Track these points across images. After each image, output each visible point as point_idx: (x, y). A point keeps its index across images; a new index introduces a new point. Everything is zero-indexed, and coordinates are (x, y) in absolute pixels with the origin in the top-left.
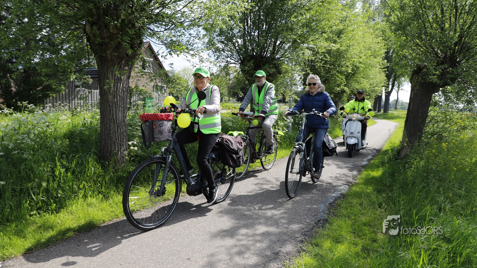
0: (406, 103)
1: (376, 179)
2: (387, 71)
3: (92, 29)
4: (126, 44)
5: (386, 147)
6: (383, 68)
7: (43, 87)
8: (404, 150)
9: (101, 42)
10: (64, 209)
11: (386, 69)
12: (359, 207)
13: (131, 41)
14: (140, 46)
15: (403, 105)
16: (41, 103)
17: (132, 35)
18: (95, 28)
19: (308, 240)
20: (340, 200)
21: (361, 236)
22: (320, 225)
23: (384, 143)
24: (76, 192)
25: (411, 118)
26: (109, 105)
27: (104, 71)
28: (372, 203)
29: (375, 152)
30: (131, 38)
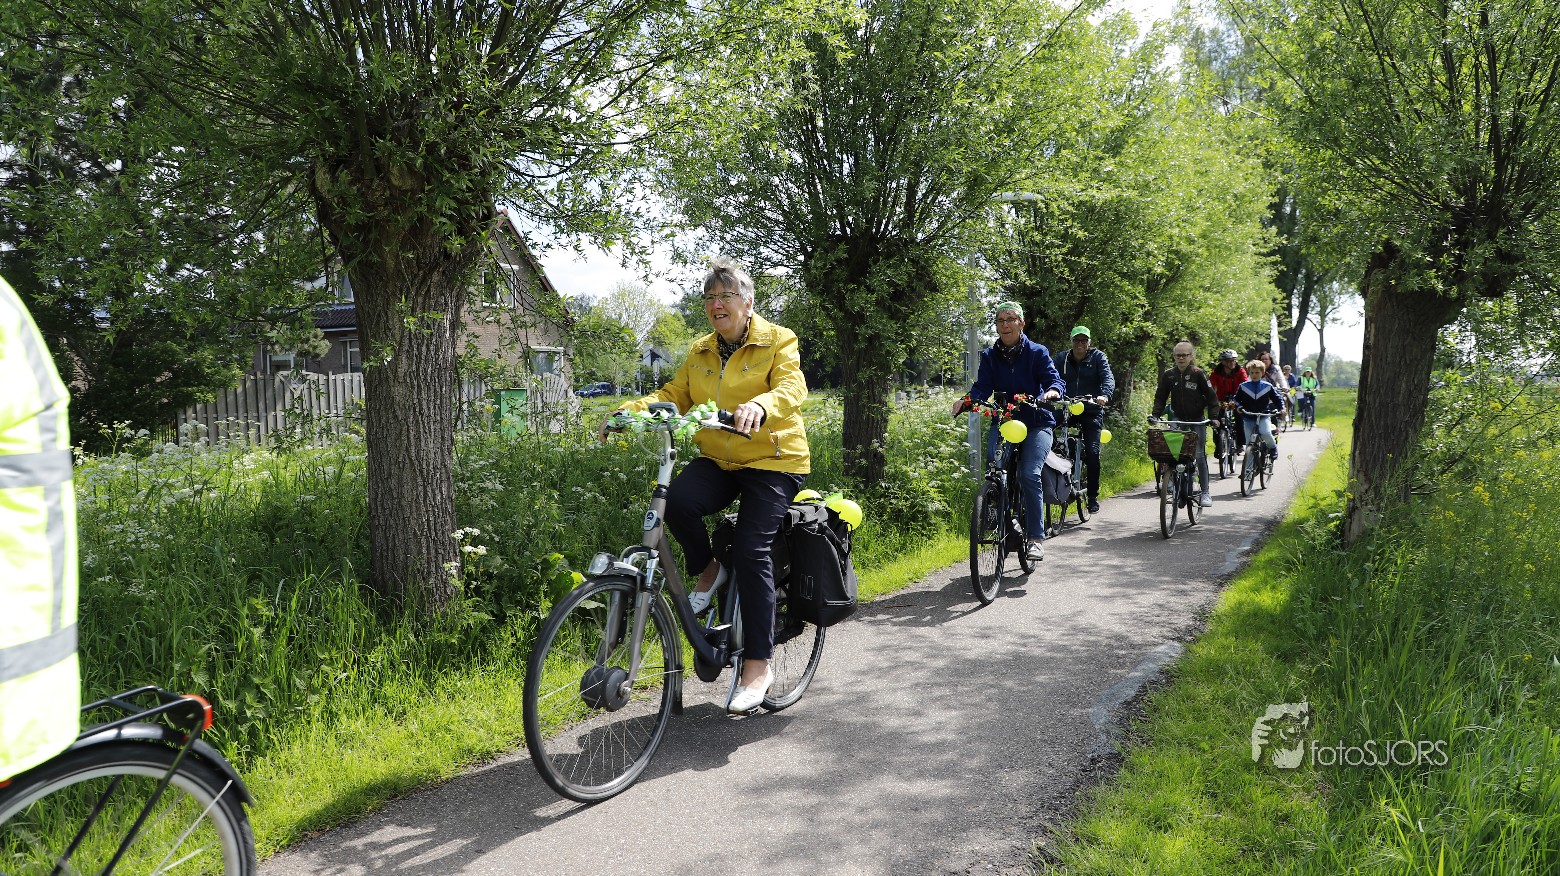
2: (1280, 262)
3: (335, 180)
4: (444, 220)
5: (1296, 511)
6: (1268, 255)
8: (1356, 517)
9: (366, 220)
11: (1277, 258)
12: (1224, 711)
13: (459, 209)
14: (486, 224)
15: (1342, 373)
17: (464, 192)
18: (344, 176)
19: (1063, 824)
20: (1156, 689)
21: (1237, 804)
22: (1099, 774)
23: (1289, 498)
24: (302, 701)
25: (1373, 411)
26: (396, 417)
27: (374, 311)
28: (1264, 696)
29: (1260, 527)
30: (458, 201)
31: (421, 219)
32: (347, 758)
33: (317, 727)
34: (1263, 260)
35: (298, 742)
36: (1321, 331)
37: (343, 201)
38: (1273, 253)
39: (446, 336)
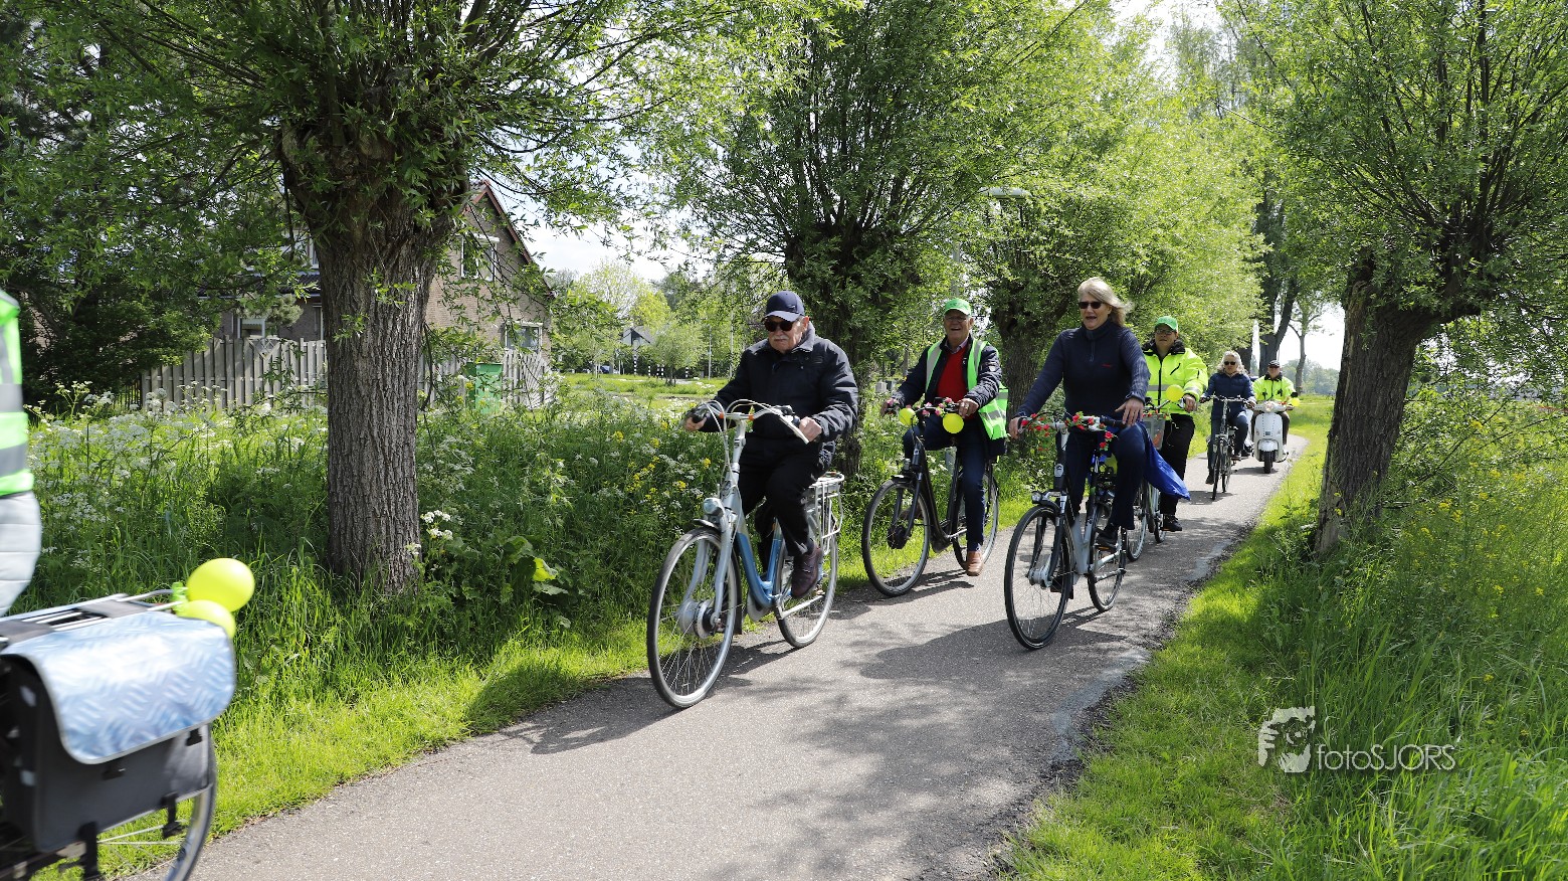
0: (1331, 372)
1: (1239, 625)
2: (1266, 269)
3: (302, 145)
4: (414, 192)
5: (1271, 518)
6: (1250, 261)
7: (139, 334)
8: (1327, 529)
9: (333, 188)
11: (1262, 264)
12: (1186, 720)
13: (430, 181)
14: (459, 199)
15: (1321, 380)
16: (131, 384)
17: (435, 164)
18: (312, 142)
19: (1018, 830)
20: (1121, 696)
21: (1195, 816)
22: (1059, 780)
24: (250, 682)
25: (1348, 423)
26: (358, 392)
27: (340, 282)
28: (1228, 706)
29: (1231, 533)
30: (429, 173)
31: (391, 190)
32: (294, 741)
33: (265, 708)
34: (1247, 266)
36: (1302, 338)
37: (310, 168)
38: (1258, 260)
39: (413, 311)
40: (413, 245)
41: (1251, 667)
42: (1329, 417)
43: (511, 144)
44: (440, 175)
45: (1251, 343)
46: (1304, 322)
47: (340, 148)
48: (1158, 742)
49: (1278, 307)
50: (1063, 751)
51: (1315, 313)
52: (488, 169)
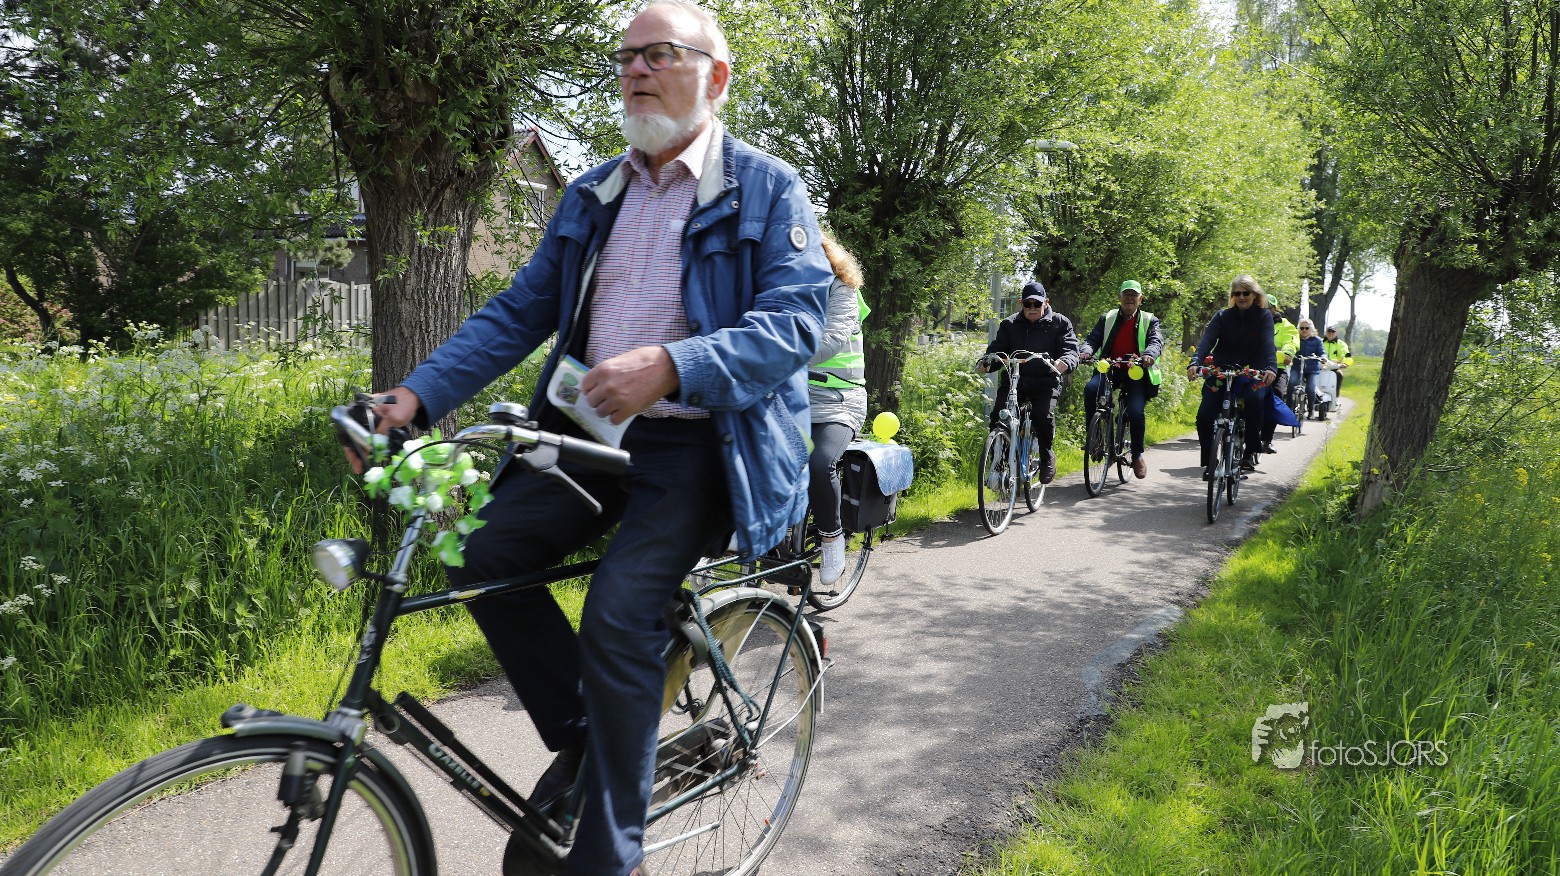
0: (1381, 333)
1: (1275, 585)
2: (1318, 226)
3: (348, 87)
4: (458, 135)
5: (1312, 480)
6: (1304, 218)
7: (196, 274)
8: (1370, 491)
9: (378, 132)
10: (252, 665)
11: (1313, 221)
12: (1218, 679)
13: (474, 125)
14: (503, 143)
15: (1369, 341)
16: (188, 324)
17: (479, 108)
18: (358, 84)
19: (1045, 784)
20: (1153, 653)
21: (1222, 774)
22: (1086, 734)
23: (1306, 465)
24: (293, 614)
25: (1396, 385)
26: (402, 334)
27: (385, 224)
28: (1262, 667)
29: (1272, 494)
30: (473, 117)
31: (435, 134)
33: (306, 642)
34: (1298, 222)
35: (287, 654)
36: (1352, 298)
37: (356, 110)
38: (1310, 216)
39: (457, 254)
40: (457, 189)
41: (1286, 628)
42: (1376, 379)
43: (553, 90)
44: (484, 119)
45: (1299, 302)
46: (1356, 282)
47: (386, 91)
48: (1188, 700)
49: (1329, 267)
50: (1090, 706)
51: (1368, 273)
52: (532, 114)
